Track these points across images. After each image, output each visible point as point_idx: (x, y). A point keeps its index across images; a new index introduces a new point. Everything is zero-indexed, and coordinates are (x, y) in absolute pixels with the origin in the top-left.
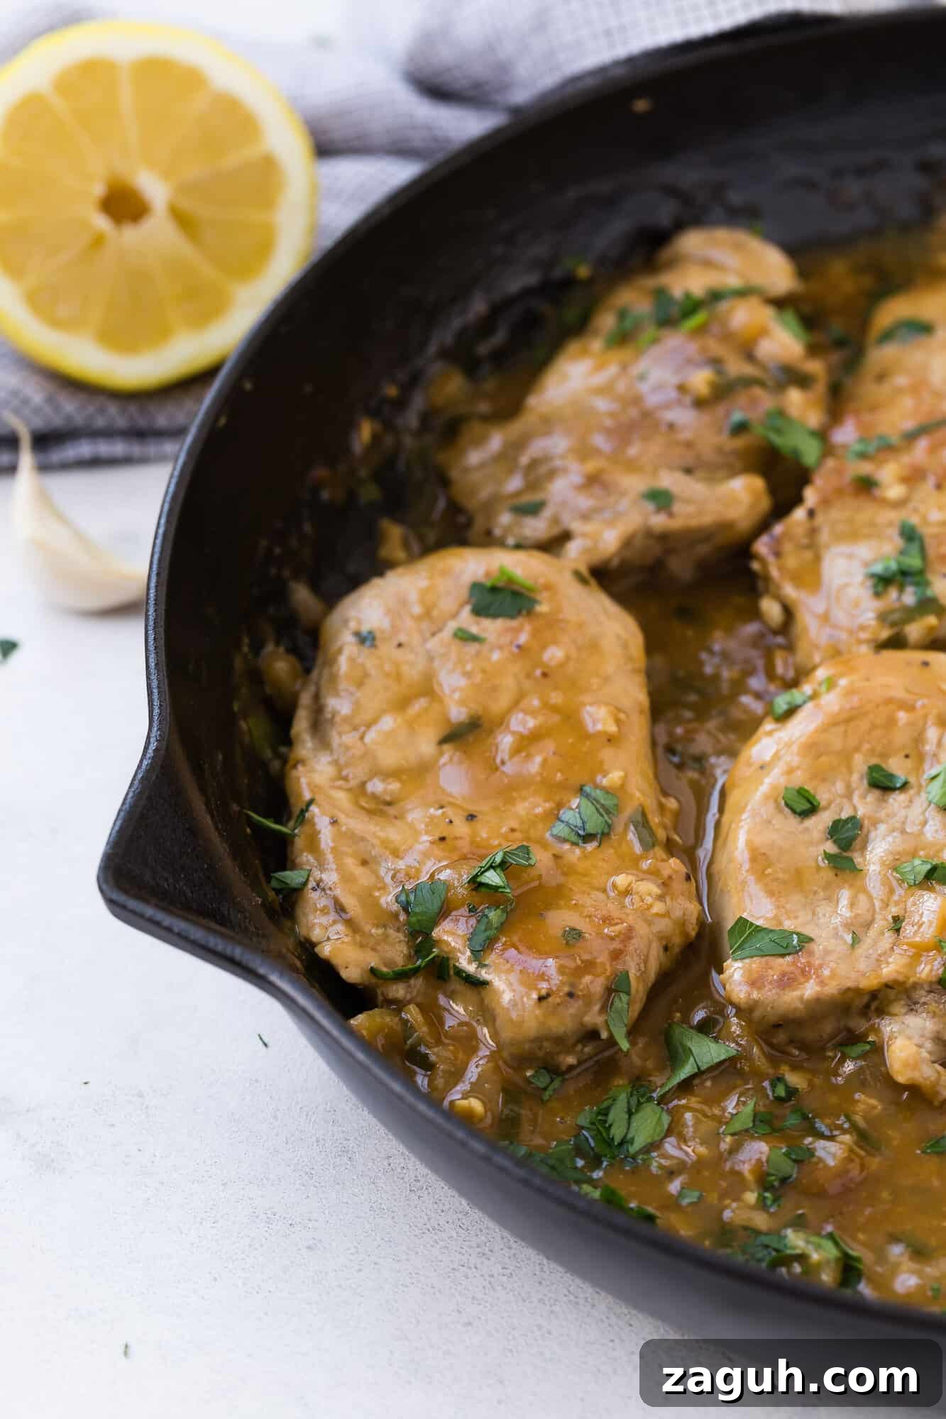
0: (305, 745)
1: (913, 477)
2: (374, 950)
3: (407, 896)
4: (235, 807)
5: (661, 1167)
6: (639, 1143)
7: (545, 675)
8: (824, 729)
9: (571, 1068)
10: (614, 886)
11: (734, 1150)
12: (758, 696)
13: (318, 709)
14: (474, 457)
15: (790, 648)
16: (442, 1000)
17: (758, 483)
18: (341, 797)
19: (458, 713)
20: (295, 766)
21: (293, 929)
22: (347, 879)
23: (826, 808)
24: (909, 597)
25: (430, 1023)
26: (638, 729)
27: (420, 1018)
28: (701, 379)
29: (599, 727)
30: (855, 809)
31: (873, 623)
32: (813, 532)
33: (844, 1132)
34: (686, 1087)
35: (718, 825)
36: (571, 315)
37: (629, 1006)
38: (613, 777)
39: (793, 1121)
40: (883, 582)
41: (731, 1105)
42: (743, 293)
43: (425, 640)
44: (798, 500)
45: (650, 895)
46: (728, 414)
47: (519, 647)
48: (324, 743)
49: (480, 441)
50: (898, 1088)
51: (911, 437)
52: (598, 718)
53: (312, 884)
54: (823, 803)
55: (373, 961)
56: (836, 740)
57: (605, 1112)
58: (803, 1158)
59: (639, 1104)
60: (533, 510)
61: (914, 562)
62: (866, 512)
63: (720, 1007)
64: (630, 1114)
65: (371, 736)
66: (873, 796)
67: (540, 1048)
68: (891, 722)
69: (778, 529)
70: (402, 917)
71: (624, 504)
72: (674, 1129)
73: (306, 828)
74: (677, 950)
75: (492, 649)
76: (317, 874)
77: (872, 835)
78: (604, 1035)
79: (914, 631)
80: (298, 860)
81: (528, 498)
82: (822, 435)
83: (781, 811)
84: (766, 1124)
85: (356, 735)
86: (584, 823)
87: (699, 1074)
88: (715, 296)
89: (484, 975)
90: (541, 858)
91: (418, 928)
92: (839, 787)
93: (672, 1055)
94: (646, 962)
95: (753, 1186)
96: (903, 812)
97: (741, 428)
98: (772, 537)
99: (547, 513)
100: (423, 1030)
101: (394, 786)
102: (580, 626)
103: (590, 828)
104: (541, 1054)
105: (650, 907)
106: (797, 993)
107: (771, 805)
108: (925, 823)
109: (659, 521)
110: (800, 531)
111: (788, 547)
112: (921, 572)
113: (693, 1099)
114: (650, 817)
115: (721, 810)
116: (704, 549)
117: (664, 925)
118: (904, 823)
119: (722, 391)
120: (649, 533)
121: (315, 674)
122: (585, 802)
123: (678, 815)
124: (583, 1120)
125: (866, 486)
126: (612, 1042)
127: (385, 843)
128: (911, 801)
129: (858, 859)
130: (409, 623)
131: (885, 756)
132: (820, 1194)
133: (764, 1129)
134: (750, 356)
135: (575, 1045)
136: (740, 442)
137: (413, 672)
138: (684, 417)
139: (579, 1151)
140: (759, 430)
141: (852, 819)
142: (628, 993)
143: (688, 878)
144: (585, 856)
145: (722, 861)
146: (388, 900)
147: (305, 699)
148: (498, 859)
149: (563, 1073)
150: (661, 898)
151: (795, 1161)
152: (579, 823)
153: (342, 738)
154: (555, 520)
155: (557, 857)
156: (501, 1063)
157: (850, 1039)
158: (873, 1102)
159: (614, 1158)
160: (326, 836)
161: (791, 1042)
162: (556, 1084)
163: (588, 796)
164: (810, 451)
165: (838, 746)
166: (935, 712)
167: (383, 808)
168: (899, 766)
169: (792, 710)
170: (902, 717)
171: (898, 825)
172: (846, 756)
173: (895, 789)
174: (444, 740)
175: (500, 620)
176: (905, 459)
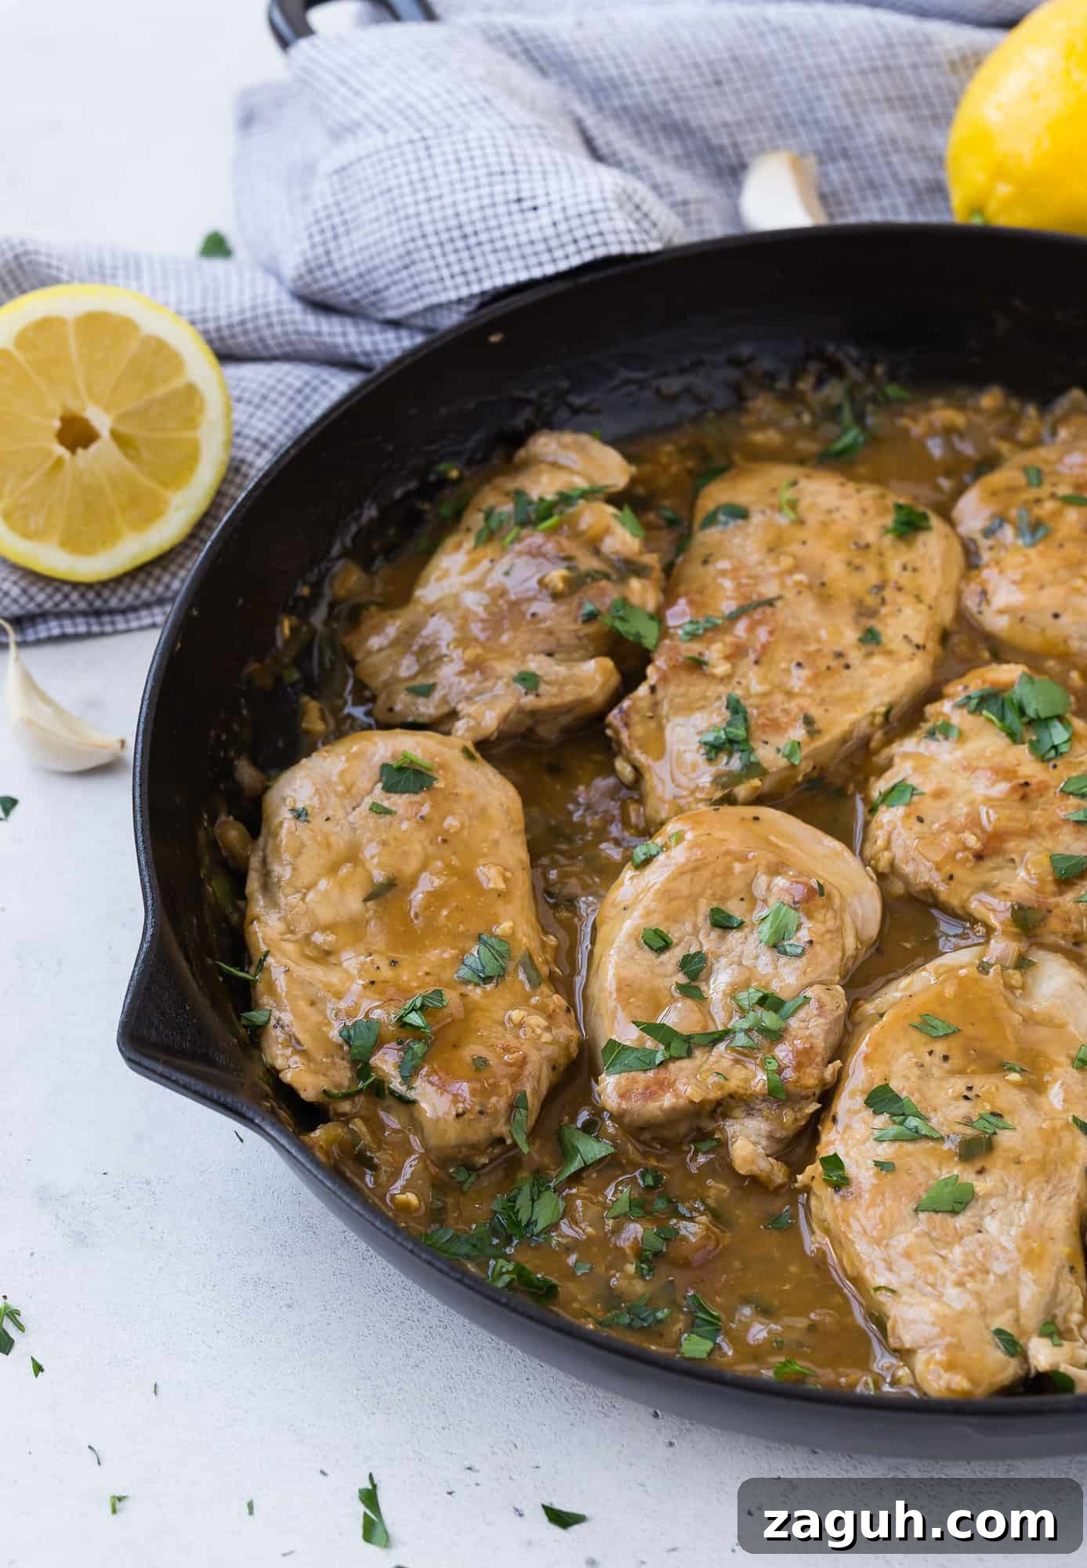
0: (258, 905)
1: (736, 654)
2: (325, 1075)
3: (348, 1032)
4: (209, 961)
5: (559, 1244)
6: (540, 1227)
7: (444, 841)
8: (673, 878)
9: (484, 1166)
10: (510, 1019)
11: (617, 1231)
12: (617, 843)
13: (266, 874)
14: (375, 642)
15: (641, 801)
16: (382, 1114)
17: (608, 663)
18: (290, 947)
19: (379, 876)
20: (252, 923)
21: (261, 1058)
22: (298, 1016)
23: (677, 945)
24: (736, 763)
25: (372, 1132)
26: (522, 882)
27: (364, 1129)
28: (557, 575)
29: (491, 885)
30: (701, 946)
31: (708, 785)
32: (655, 705)
33: (702, 1214)
34: (576, 1178)
35: (591, 954)
36: (446, 510)
37: (527, 1118)
38: (504, 927)
39: (660, 1205)
40: (714, 749)
41: (610, 1192)
42: (587, 495)
43: (348, 814)
44: (643, 677)
45: (539, 1026)
46: (580, 606)
47: (422, 818)
48: (273, 903)
49: (378, 629)
50: (743, 1178)
51: (733, 618)
52: (490, 876)
53: (273, 1022)
54: (675, 941)
55: (325, 1084)
56: (683, 886)
57: (513, 1200)
58: (671, 1236)
59: (540, 1192)
60: (426, 691)
61: (740, 733)
62: (698, 687)
63: (598, 1111)
64: (533, 1201)
65: (310, 896)
66: (715, 934)
67: (460, 1152)
68: (728, 872)
69: (626, 704)
70: (346, 1048)
71: (500, 688)
72: (568, 1213)
73: (266, 976)
74: (562, 1068)
75: (401, 821)
76: (276, 1014)
77: (716, 966)
78: (509, 1142)
79: (742, 791)
80: (260, 1002)
81: (421, 681)
82: (658, 616)
83: (641, 948)
84: (640, 1208)
85: (298, 896)
86: (483, 967)
87: (586, 1167)
88: (565, 499)
89: (412, 1095)
90: (451, 997)
91: (358, 1057)
92: (688, 927)
93: (565, 1153)
94: (539, 1081)
95: (632, 1259)
96: (739, 949)
97: (591, 617)
98: (621, 711)
99: (437, 695)
100: (367, 1139)
101: (331, 938)
102: (471, 797)
103: (489, 972)
104: (460, 1156)
105: (540, 1036)
106: (657, 1104)
107: (634, 943)
108: (757, 957)
109: (529, 701)
110: (644, 704)
111: (635, 718)
112: (747, 740)
113: (583, 1189)
114: (535, 958)
115: (593, 942)
116: (565, 720)
117: (549, 1051)
118: (740, 957)
119: (577, 583)
120: (520, 710)
121: (261, 841)
122: (483, 949)
123: (557, 949)
124: (496, 1206)
125: (697, 665)
126: (515, 1145)
127: (328, 986)
129: (703, 987)
130: (334, 800)
131: (724, 899)
132: (686, 1264)
133: (639, 1212)
134: (597, 552)
135: (486, 1148)
136: (591, 629)
137: (340, 842)
138: (544, 607)
139: (495, 1232)
140: (607, 621)
141: (699, 953)
142: (526, 1108)
143: (568, 1010)
144: (486, 994)
145: (594, 990)
146: (334, 1034)
147: (255, 862)
148: (418, 1004)
149: (479, 1169)
150: (548, 1029)
151: (665, 1239)
152: (480, 968)
153: (289, 899)
154: (444, 700)
155: (463, 995)
156: (428, 1162)
157: (702, 1136)
158: (722, 1186)
159: (522, 1237)
160: (281, 982)
161: (654, 1139)
162: (472, 1179)
163: (485, 943)
164: (649, 634)
165: (686, 892)
166: (764, 862)
167: (325, 956)
168: (735, 908)
169: (648, 861)
170: (738, 867)
171: (736, 959)
172: (693, 900)
173: (732, 928)
174: (366, 900)
175: (405, 796)
176: (729, 639)
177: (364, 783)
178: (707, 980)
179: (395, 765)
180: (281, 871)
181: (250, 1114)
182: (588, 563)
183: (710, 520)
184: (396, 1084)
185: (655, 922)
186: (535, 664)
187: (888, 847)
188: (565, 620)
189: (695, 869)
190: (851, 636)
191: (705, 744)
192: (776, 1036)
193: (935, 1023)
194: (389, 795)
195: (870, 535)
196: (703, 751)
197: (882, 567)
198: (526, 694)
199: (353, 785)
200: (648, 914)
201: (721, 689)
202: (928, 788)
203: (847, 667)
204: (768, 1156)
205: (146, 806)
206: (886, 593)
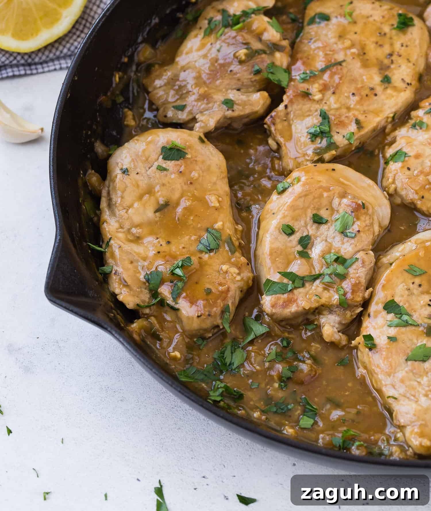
0: (106, 215)
1: (324, 88)
2: (137, 297)
3: (148, 276)
4: (85, 244)
5: (244, 373)
6: (235, 365)
7: (191, 183)
8: (295, 200)
9: (210, 337)
10: (221, 269)
11: (270, 368)
12: (270, 178)
13: (110, 200)
14: (158, 83)
15: (280, 158)
16: (165, 315)
17: (265, 94)
18: (121, 235)
19: (162, 201)
20: (103, 223)
21: (108, 288)
22: (126, 269)
23: (298, 231)
24: (324, 143)
25: (159, 323)
26: (227, 202)
27: (156, 322)
28: (242, 52)
29: (213, 205)
30: (308, 233)
31: (311, 154)
32: (287, 114)
33: (309, 359)
34: (251, 343)
35: (258, 234)
36: (190, 17)
37: (229, 316)
38: (218, 225)
39: (290, 355)
40: (314, 136)
41: (267, 350)
42: (256, 12)
43: (147, 171)
44: (282, 101)
45: (235, 273)
46: (253, 67)
47: (181, 172)
48: (113, 214)
49: (159, 77)
50: (327, 343)
51: (323, 71)
52: (213, 200)
53: (114, 272)
54: (296, 230)
55: (138, 301)
56: (300, 203)
57: (223, 353)
58: (294, 370)
59: (235, 349)
60: (182, 108)
61: (327, 129)
62: (307, 106)
63: (261, 312)
65: (130, 211)
66: (315, 226)
67: (199, 332)
68: (321, 196)
69: (273, 114)
70: (147, 284)
71: (216, 107)
72: (248, 358)
73: (110, 249)
74: (245, 291)
75: (171, 174)
76: (115, 268)
77: (315, 242)
78: (221, 327)
79: (327, 156)
80: (108, 262)
81: (179, 103)
82: (288, 70)
83: (281, 233)
84: (280, 357)
85: (125, 211)
86: (209, 244)
87: (256, 337)
88: (245, 14)
89: (177, 306)
90: (194, 259)
91: (153, 289)
92: (302, 223)
93: (247, 330)
94: (235, 299)
95: (277, 381)
96: (326, 233)
97: (258, 72)
98: (271, 117)
99: (188, 109)
100: (157, 326)
101: (140, 231)
102: (203, 162)
103: (212, 247)
104: (199, 334)
105: (235, 278)
106: (289, 310)
107: (277, 231)
108: (334, 238)
109: (229, 113)
110: (282, 114)
111: (278, 121)
112: (330, 132)
113: (255, 348)
114: (232, 238)
115: (259, 228)
116: (246, 120)
117: (240, 284)
118: (326, 237)
119: (251, 56)
120: (225, 117)
121: (107, 182)
122: (209, 236)
124: (216, 356)
125: (306, 95)
126: (224, 328)
127: (138, 254)
128: (329, 228)
129: (310, 252)
130: (140, 164)
131: (318, 209)
132: (301, 383)
133: (280, 359)
134: (260, 40)
135: (211, 330)
136: (257, 78)
137: (143, 183)
138: (235, 67)
139: (215, 369)
140: (265, 75)
141: (307, 236)
142: (229, 312)
143: (248, 264)
144: (210, 258)
145: (259, 252)
146: (142, 277)
147: (104, 193)
148: (180, 265)
149: (207, 339)
150: (239, 274)
151: (292, 372)
152: (207, 245)
153: (120, 212)
154: (190, 112)
155: (200, 258)
156: (184, 336)
157: (308, 322)
158: (318, 346)
159: (227, 370)
160: (117, 252)
161: (287, 324)
162: (205, 342)
163: (210, 233)
164: (284, 79)
165: (301, 206)
166: (337, 192)
167: (138, 239)
168: (324, 214)
169: (284, 190)
170: (325, 194)
171: (324, 238)
172: (305, 209)
173: (323, 223)
174: (156, 211)
175: (173, 162)
176: (321, 82)
177: (154, 156)
178: (311, 249)
179: (168, 147)
180: (117, 199)
181: (106, 326)
182: (257, 45)
183: (312, 21)
184: (170, 301)
185: (288, 221)
186: (232, 95)
187: (394, 182)
188: (245, 73)
189: (306, 195)
190: (377, 79)
191: (310, 133)
192: (343, 277)
193: (416, 269)
194: (165, 161)
195: (386, 29)
196: (309, 137)
197: (392, 45)
198: (228, 110)
199: (149, 157)
200: (284, 217)
201: (317, 106)
202: (412, 154)
203: (376, 95)
204: (339, 332)
205: (56, 176)
206: (394, 58)
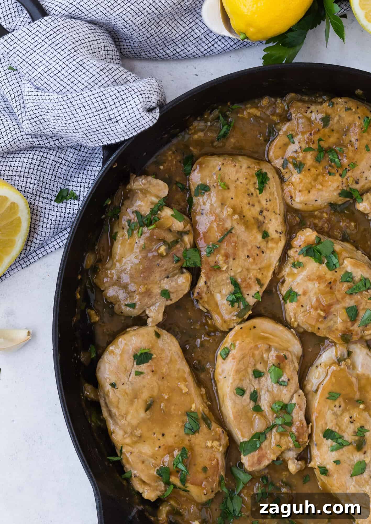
3: (159, 471)
7: (163, 378)
10: (208, 445)
13: (109, 411)
18: (128, 440)
22: (141, 470)
23: (247, 390)
24: (242, 306)
28: (163, 250)
30: (255, 388)
31: (236, 318)
32: (209, 288)
38: (194, 407)
39: (270, 488)
40: (232, 302)
43: (129, 378)
45: (217, 446)
46: (173, 257)
47: (153, 371)
53: (133, 475)
57: (226, 504)
60: (133, 306)
62: (220, 276)
64: (232, 501)
65: (128, 418)
66: (257, 380)
68: (254, 355)
70: (160, 477)
73: (124, 456)
75: (147, 375)
76: (133, 471)
77: (261, 394)
81: (129, 301)
83: (236, 396)
85: (124, 419)
87: (245, 485)
89: (187, 489)
91: (165, 480)
92: (248, 381)
96: (266, 384)
97: (178, 261)
99: (137, 307)
101: (140, 431)
103: (195, 429)
105: (219, 450)
107: (233, 395)
108: (273, 387)
110: (204, 288)
111: (203, 295)
112: (242, 296)
118: (268, 388)
119: (169, 250)
122: (190, 419)
127: (146, 454)
128: (267, 380)
129: (260, 405)
130: (122, 375)
131: (255, 365)
136: (179, 265)
137: (130, 391)
141: (254, 391)
142: (223, 480)
143: (223, 432)
146: (155, 474)
148: (181, 460)
150: (220, 445)
155: (189, 440)
160: (130, 458)
163: (190, 416)
164: (197, 260)
165: (243, 368)
166: (264, 348)
168: (260, 367)
169: (226, 355)
170: (257, 352)
172: (246, 370)
173: (262, 376)
174: (146, 411)
175: (145, 364)
176: (223, 252)
177: (130, 364)
178: (260, 401)
179: (138, 354)
180: (115, 410)
182: (170, 238)
183: (197, 193)
184: (181, 486)
185: (238, 384)
186: (165, 284)
187: (296, 320)
188: (169, 264)
189: (244, 358)
190: (259, 237)
191: (229, 301)
192: (291, 424)
193: (333, 394)
194: (140, 366)
195: (252, 189)
196: (229, 304)
197: (259, 202)
198: (167, 300)
199: (126, 367)
200: (234, 381)
201: (227, 275)
202: (300, 292)
203: (263, 252)
204: (298, 460)
206: (265, 213)
